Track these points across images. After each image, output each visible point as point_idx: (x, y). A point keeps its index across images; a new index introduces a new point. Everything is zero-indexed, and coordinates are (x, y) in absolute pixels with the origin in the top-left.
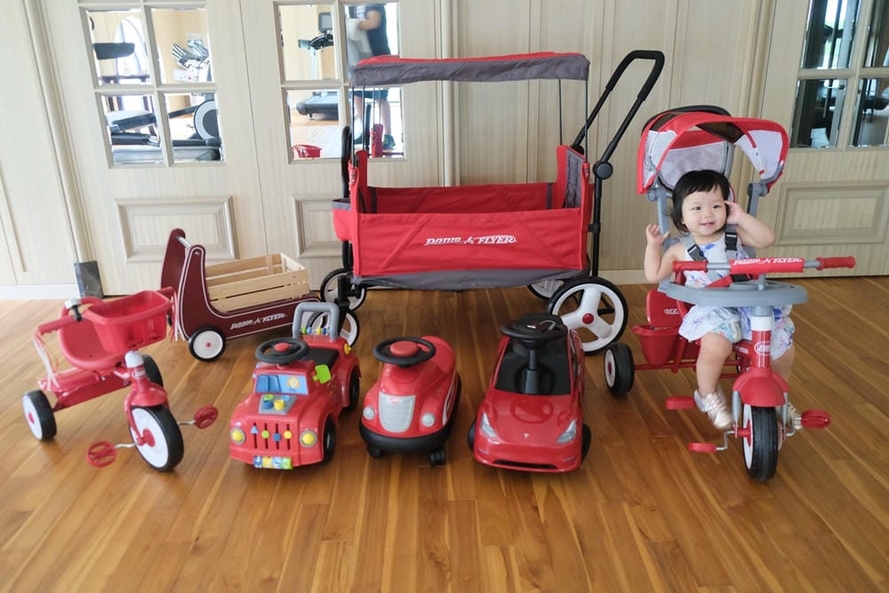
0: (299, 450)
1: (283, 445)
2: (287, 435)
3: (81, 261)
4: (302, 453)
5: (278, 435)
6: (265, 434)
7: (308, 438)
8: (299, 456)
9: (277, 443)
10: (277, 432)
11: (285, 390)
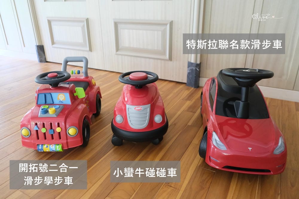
0: (67, 139)
1: (56, 136)
2: (58, 130)
3: (37, 45)
4: (69, 141)
5: (52, 130)
6: (44, 130)
7: (72, 131)
8: (67, 142)
9: (52, 135)
10: (51, 128)
11: (56, 102)
